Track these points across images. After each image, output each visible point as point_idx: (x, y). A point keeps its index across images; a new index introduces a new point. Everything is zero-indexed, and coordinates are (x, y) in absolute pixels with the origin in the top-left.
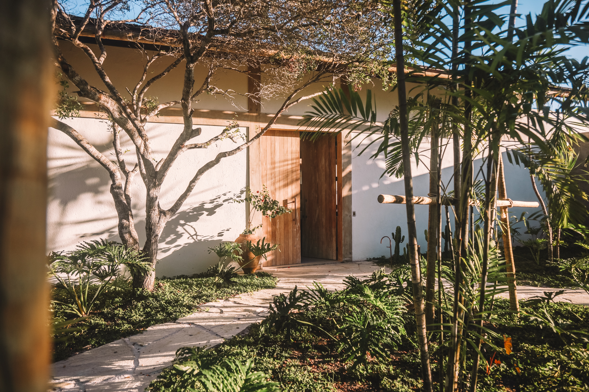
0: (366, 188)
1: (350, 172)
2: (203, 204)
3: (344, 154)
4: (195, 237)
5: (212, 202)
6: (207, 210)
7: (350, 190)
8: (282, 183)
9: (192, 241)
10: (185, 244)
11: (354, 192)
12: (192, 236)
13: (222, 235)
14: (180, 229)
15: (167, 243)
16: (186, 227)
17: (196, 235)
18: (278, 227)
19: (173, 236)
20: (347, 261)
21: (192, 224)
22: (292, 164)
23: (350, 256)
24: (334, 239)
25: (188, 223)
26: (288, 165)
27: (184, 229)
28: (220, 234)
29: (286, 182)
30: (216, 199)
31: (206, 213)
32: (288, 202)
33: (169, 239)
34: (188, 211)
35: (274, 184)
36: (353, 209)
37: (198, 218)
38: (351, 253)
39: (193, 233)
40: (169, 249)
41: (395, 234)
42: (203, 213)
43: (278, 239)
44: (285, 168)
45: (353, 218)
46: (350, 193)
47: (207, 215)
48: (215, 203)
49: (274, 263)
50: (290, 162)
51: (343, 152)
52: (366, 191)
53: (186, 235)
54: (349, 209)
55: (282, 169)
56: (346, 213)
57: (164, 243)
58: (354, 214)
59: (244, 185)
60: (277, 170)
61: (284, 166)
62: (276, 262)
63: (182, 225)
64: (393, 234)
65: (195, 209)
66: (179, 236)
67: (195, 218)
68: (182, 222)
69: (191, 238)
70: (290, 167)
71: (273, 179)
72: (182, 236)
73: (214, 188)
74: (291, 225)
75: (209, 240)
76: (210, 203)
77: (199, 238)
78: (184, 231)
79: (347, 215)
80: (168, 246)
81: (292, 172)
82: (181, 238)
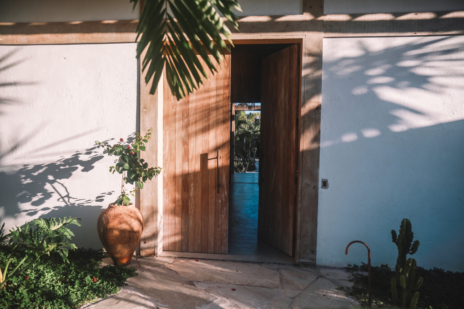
0: (349, 138)
1: (318, 108)
2: (76, 156)
3: (306, 76)
4: (66, 199)
5: (88, 152)
6: (82, 163)
7: (316, 139)
8: (199, 126)
9: (63, 204)
10: (55, 207)
11: (324, 144)
12: (62, 198)
13: (102, 200)
14: (48, 187)
15: (34, 204)
16: (55, 185)
17: (67, 196)
18: (192, 194)
19: (39, 196)
20: (306, 265)
21: (62, 181)
22: (217, 96)
23: (312, 256)
24: (291, 222)
25: (58, 180)
26: (210, 97)
27: (54, 188)
28: (100, 199)
29: (205, 124)
30: (95, 148)
31: (80, 168)
32: (210, 157)
33: (35, 199)
34: (59, 163)
35: (187, 126)
36: (322, 175)
37: (71, 175)
38: (314, 252)
39: (64, 194)
40: (35, 213)
41: (398, 233)
42: (77, 168)
43: (191, 212)
44: (206, 102)
45: (321, 191)
46: (315, 146)
47: (83, 171)
48: (93, 154)
49: (184, 248)
50: (214, 93)
51: (304, 73)
52: (352, 143)
53: (55, 196)
54: (314, 176)
55: (199, 104)
56: (307, 181)
57: (30, 203)
58: (325, 184)
59: (134, 129)
60: (192, 106)
61: (204, 99)
62: (188, 246)
63: (52, 182)
64: (393, 233)
65: (66, 162)
66: (48, 195)
67: (67, 174)
68: (51, 178)
69: (61, 200)
70: (213, 100)
71: (186, 120)
72: (50, 196)
73: (91, 132)
74: (213, 192)
75: (85, 205)
76: (87, 154)
77: (72, 201)
78: (53, 190)
79: (308, 185)
80: (34, 208)
81: (217, 108)
82: (51, 199)
